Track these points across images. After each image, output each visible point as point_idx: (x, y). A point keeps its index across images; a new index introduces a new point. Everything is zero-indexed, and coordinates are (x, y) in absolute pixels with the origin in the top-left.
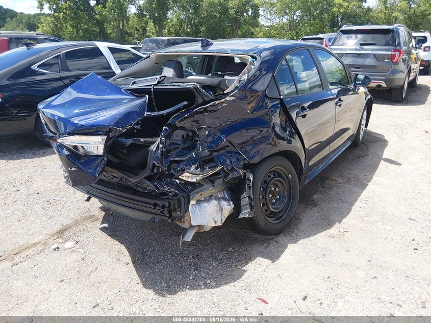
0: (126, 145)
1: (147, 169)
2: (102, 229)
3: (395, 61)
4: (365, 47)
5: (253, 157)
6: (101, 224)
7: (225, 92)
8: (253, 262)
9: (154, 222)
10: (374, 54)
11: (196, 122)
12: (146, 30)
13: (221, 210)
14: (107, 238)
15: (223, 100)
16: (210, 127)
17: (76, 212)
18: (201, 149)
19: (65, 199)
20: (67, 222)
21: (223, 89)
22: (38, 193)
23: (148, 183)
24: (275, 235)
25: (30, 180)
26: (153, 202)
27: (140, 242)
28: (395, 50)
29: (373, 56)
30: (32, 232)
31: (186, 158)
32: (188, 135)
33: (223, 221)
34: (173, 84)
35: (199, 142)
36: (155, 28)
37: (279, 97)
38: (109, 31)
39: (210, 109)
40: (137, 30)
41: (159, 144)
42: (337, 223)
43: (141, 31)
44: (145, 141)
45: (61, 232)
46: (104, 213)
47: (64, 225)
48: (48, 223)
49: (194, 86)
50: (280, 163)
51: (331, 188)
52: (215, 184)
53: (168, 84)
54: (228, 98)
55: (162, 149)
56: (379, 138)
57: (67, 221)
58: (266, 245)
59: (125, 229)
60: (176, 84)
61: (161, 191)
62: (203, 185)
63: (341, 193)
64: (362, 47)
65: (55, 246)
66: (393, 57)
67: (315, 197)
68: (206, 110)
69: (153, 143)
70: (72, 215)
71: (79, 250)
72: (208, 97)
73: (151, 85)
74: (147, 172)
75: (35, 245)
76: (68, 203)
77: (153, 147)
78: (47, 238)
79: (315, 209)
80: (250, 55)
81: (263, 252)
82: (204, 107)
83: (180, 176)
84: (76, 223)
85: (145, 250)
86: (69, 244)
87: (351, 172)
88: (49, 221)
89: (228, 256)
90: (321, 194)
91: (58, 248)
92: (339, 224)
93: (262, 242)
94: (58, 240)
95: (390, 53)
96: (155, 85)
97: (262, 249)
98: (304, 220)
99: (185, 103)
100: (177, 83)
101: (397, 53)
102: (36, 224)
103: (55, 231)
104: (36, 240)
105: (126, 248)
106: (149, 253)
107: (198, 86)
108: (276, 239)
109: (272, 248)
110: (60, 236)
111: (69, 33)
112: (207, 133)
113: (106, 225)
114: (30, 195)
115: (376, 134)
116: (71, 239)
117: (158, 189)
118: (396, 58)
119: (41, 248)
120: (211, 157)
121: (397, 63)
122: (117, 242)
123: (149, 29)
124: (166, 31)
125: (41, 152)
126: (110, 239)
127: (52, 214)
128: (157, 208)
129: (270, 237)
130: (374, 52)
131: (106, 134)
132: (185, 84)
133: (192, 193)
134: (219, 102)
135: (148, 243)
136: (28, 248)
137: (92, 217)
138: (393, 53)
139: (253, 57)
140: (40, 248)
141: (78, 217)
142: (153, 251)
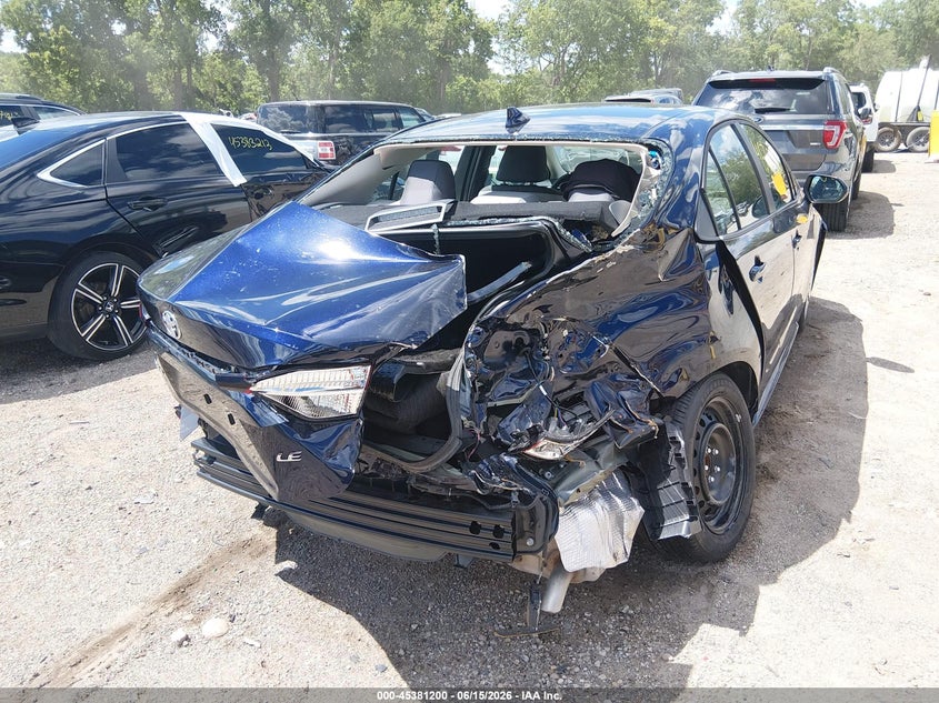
0: (392, 379)
1: (451, 438)
2: (285, 576)
3: (830, 144)
4: (768, 117)
5: (671, 384)
6: (277, 562)
7: (614, 234)
8: (695, 639)
9: (458, 566)
10: (788, 132)
11: (543, 309)
12: (242, 86)
13: (620, 521)
14: (307, 600)
15: (611, 253)
16: (574, 320)
17: (204, 532)
18: (553, 374)
19: (162, 499)
20: (190, 562)
21: (609, 227)
22: (90, 488)
23: (455, 472)
24: (715, 561)
25: (59, 454)
26: (467, 519)
27: (394, 603)
28: (831, 123)
29: (785, 135)
30: (102, 598)
31: (521, 399)
32: (520, 341)
33: (629, 551)
34: (488, 220)
35: (547, 357)
36: (263, 81)
37: (717, 239)
38: (158, 90)
39: (580, 277)
40: (221, 86)
41: (463, 369)
42: (844, 521)
43: (229, 86)
44: (428, 366)
45: (181, 592)
46: (274, 532)
47: (185, 571)
48: (137, 568)
49: (548, 224)
50: (722, 389)
51: (787, 434)
52: (600, 461)
53: (475, 222)
54: (620, 249)
55: (473, 383)
56: (836, 313)
57: (186, 559)
58: (704, 590)
59: (345, 570)
60: (498, 221)
61: (487, 492)
62: (576, 467)
63: (816, 446)
64: (759, 116)
65: (179, 635)
66: (827, 136)
67: (765, 458)
68: (569, 280)
69: (448, 366)
70: (195, 541)
71: (246, 639)
72: (578, 248)
73: (429, 226)
74: (454, 445)
75: (121, 632)
76: (175, 511)
77: (452, 380)
78: (148, 611)
79: (776, 489)
80: (641, 144)
81: (707, 609)
82: (568, 272)
83: (528, 448)
84: (214, 564)
85: (414, 627)
86: (214, 626)
87: (814, 393)
88: (140, 563)
89: (627, 628)
90: (774, 449)
91: (187, 638)
92: (849, 521)
93: (694, 582)
94: (178, 614)
95: (821, 128)
96: (440, 225)
97: (699, 600)
98: (763, 517)
99: (525, 266)
100: (498, 217)
101: (836, 129)
102: (107, 573)
103: (164, 590)
104: (120, 619)
105: (364, 624)
106: (429, 634)
107: (557, 224)
108: (722, 572)
109: (724, 596)
110: (180, 603)
111: (62, 94)
112: (566, 333)
113: (289, 564)
114: (69, 493)
115: (826, 302)
116: (214, 609)
117: (481, 485)
118: (835, 138)
119: (140, 643)
120: (575, 391)
121: (835, 149)
122: (337, 610)
123: (247, 83)
124: (286, 88)
125: (66, 378)
126: (314, 602)
127: (142, 544)
128: (482, 534)
129: (706, 568)
130: (788, 127)
131: (369, 360)
132: (522, 221)
133: (559, 488)
134: (600, 258)
135: (415, 606)
136: (105, 643)
137: (247, 544)
138: (827, 128)
139: (651, 148)
140: (136, 641)
141: (212, 548)
142: (435, 626)
